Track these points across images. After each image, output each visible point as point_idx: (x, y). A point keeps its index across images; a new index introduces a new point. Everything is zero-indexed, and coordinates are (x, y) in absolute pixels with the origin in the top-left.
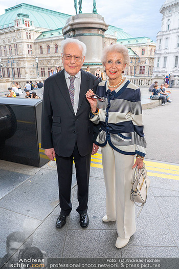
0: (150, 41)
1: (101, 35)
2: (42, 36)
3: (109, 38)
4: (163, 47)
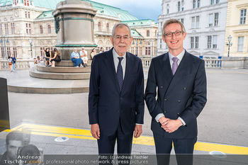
0: (154, 23)
1: (89, 20)
2: (43, 16)
3: (112, 20)
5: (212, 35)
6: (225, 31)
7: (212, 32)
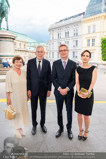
0: (45, 44)
4: (51, 48)
5: (75, 51)
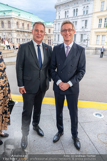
4: (57, 29)
5: (83, 33)
6: (90, 31)
7: (83, 32)
